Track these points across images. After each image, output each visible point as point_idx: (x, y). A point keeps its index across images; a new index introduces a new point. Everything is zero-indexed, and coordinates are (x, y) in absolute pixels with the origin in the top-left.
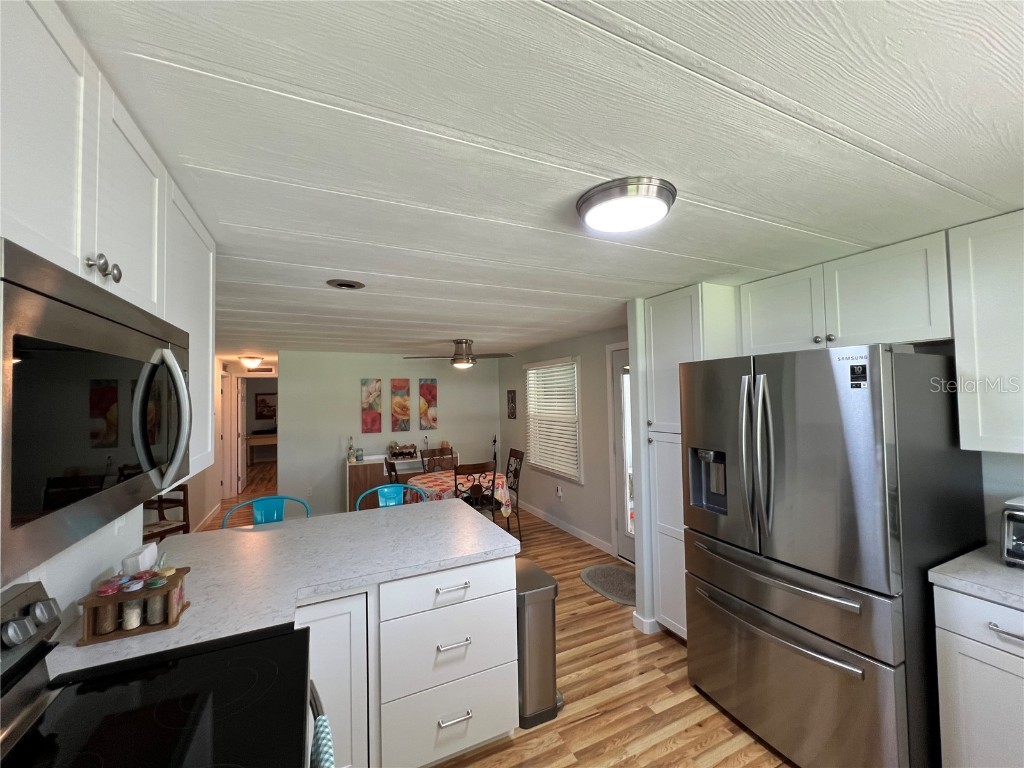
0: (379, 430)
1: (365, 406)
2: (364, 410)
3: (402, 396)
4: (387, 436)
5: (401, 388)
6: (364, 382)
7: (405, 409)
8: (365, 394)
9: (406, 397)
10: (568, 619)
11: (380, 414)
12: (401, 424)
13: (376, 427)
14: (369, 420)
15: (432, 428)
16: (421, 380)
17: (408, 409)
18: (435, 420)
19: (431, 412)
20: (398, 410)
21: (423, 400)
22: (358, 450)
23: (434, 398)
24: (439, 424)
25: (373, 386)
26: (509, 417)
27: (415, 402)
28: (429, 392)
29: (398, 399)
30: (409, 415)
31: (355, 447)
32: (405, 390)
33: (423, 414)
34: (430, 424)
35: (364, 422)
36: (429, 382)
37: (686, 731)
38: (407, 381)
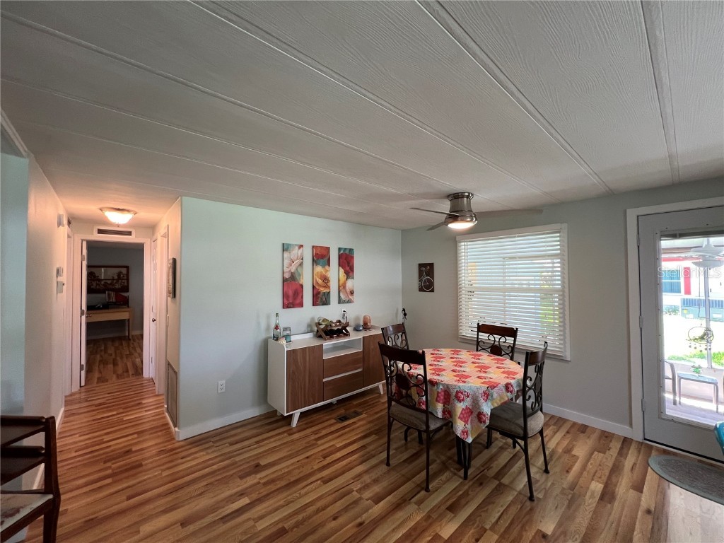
0: (301, 305)
1: (287, 276)
2: (284, 280)
3: (323, 266)
4: (309, 312)
5: (322, 256)
6: (285, 248)
7: (326, 279)
8: (286, 262)
9: (327, 267)
11: (302, 286)
12: (320, 298)
13: (298, 301)
14: (291, 293)
15: (349, 301)
16: (340, 249)
17: (329, 281)
18: (352, 293)
19: (350, 284)
20: (320, 281)
21: (342, 270)
22: (285, 329)
23: (352, 269)
24: (355, 298)
25: (296, 252)
27: (334, 272)
28: (346, 260)
29: (319, 269)
30: (329, 287)
31: (282, 326)
32: (326, 259)
33: (342, 287)
34: (346, 297)
35: (285, 295)
36: (347, 252)
38: (328, 249)
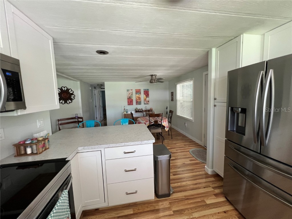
0: (132, 104)
1: (128, 97)
2: (128, 98)
3: (139, 95)
4: (135, 106)
5: (138, 92)
6: (128, 91)
7: (139, 98)
8: (128, 94)
9: (140, 95)
10: (182, 165)
11: (132, 100)
12: (138, 103)
13: (131, 104)
14: (129, 101)
15: (147, 104)
16: (144, 89)
17: (140, 98)
18: (148, 101)
19: (147, 99)
20: (138, 98)
21: (145, 96)
22: (126, 110)
23: (148, 95)
24: (150, 103)
25: (130, 91)
26: (171, 101)
27: (143, 96)
28: (147, 93)
29: (137, 95)
30: (141, 100)
31: (126, 109)
32: (139, 93)
33: (145, 100)
34: (147, 103)
35: (128, 102)
36: (146, 90)
37: (218, 213)
38: (140, 90)
